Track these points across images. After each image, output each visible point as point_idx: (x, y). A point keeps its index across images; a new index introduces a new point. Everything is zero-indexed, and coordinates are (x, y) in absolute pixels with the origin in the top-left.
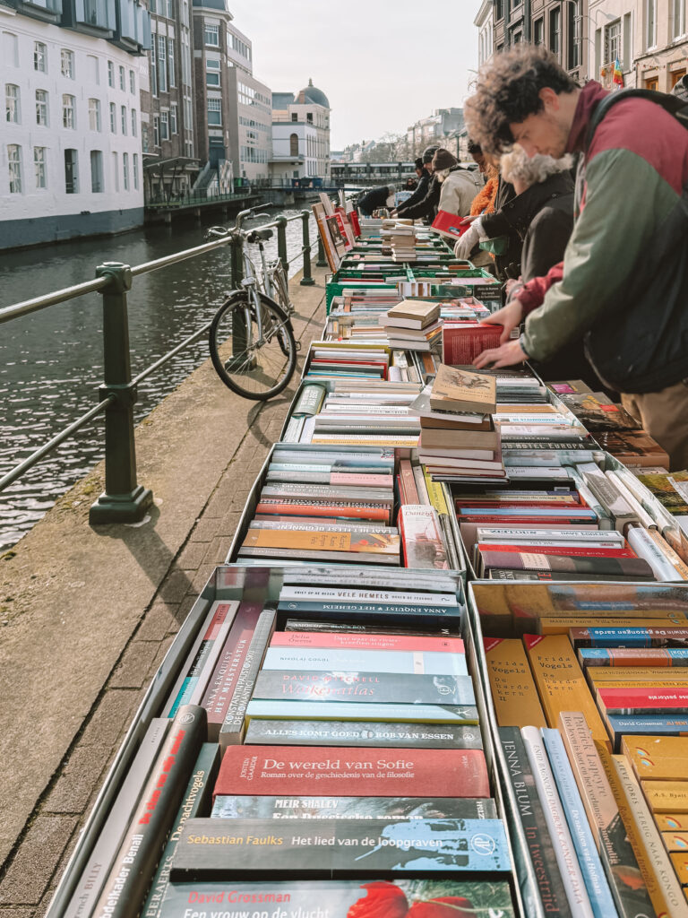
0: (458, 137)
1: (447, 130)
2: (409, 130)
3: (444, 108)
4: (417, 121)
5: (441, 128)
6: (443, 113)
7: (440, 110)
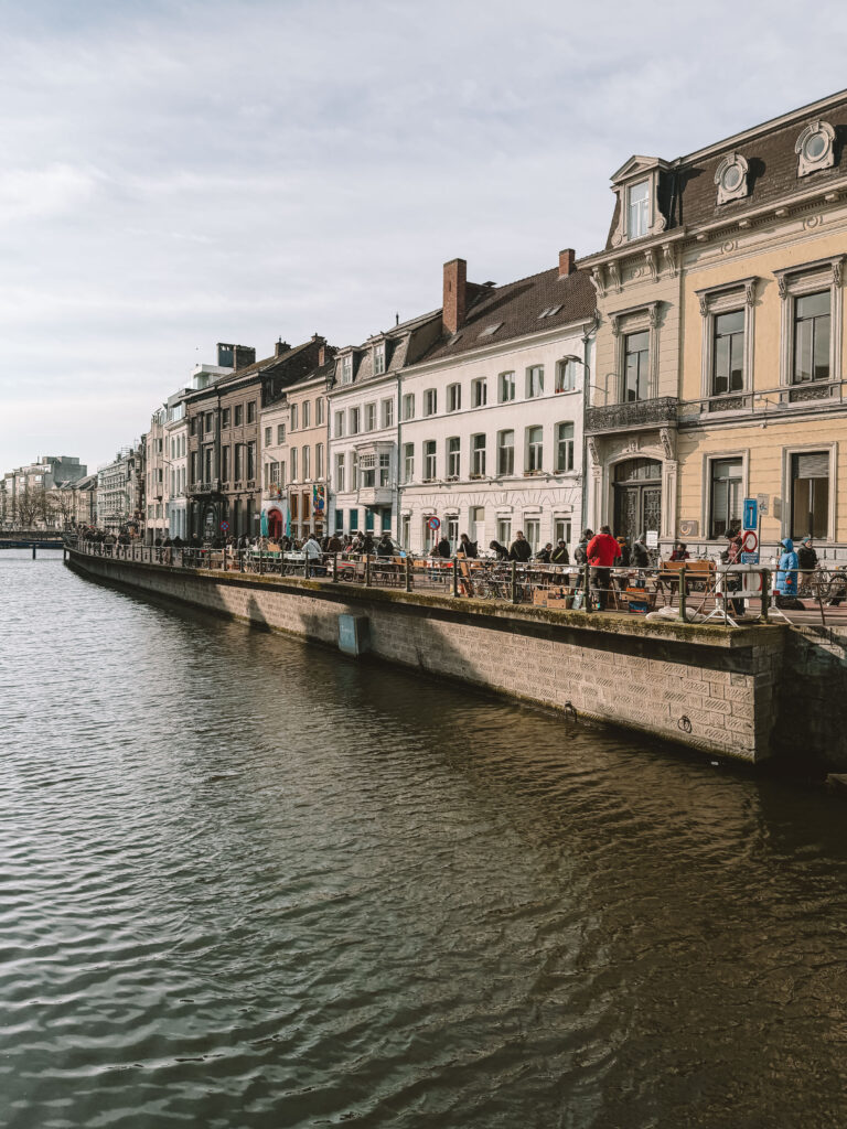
0: (74, 489)
1: (58, 481)
2: (7, 476)
3: (54, 456)
4: (18, 467)
5: (51, 477)
6: (52, 461)
7: (48, 458)
